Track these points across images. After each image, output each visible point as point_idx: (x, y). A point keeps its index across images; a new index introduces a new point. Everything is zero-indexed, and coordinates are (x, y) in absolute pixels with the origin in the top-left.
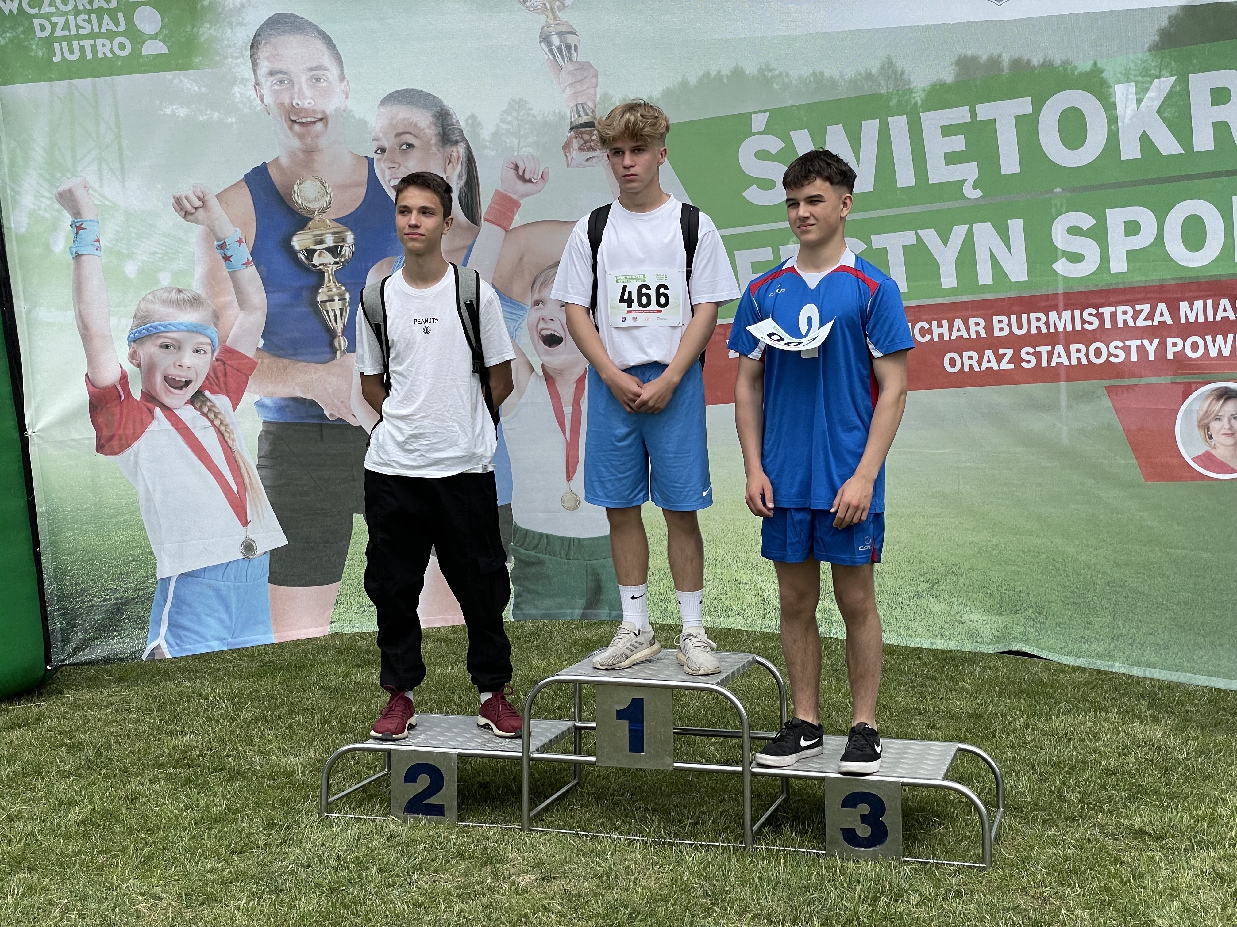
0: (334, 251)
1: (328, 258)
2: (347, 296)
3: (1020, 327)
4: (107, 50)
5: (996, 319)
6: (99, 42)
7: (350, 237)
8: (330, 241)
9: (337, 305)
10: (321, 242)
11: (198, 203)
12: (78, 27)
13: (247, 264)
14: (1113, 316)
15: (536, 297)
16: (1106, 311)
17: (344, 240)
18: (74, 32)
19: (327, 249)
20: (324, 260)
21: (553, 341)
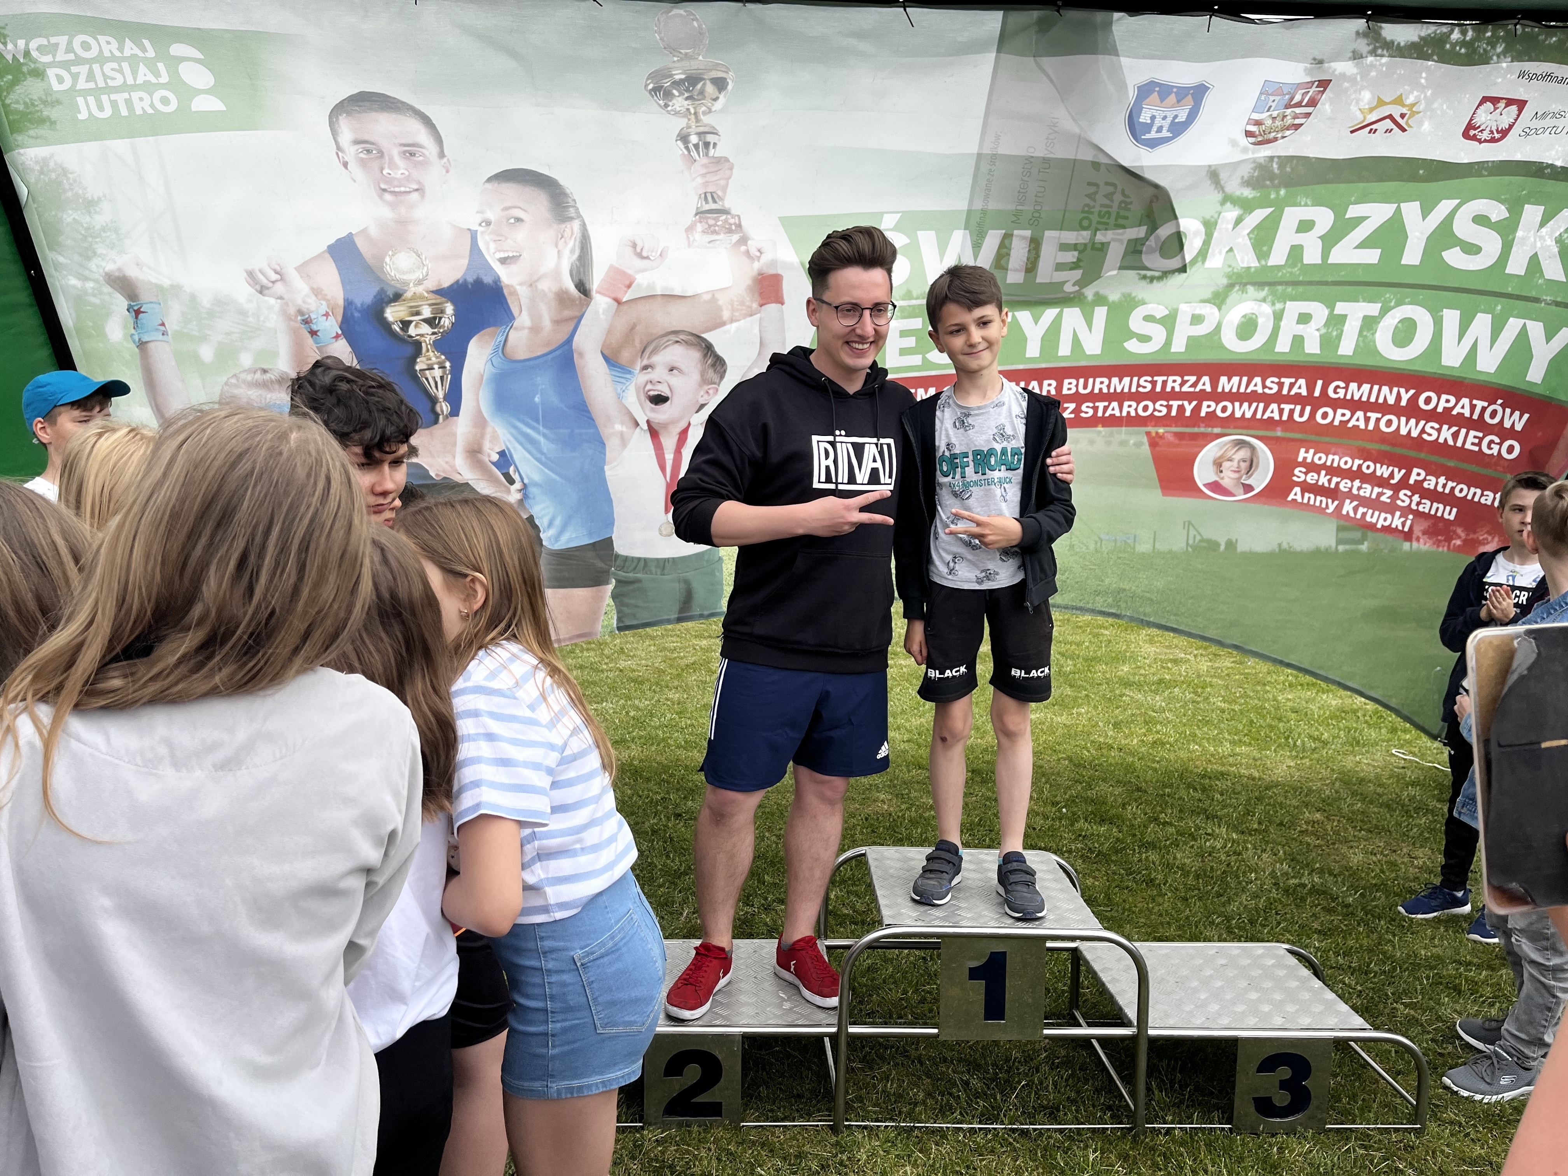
0: (430, 322)
3: (1085, 387)
4: (146, 104)
5: (1066, 381)
7: (449, 309)
8: (427, 313)
9: (437, 373)
10: (418, 313)
11: (274, 277)
12: (106, 77)
13: (337, 337)
14: (1165, 383)
15: (645, 362)
16: (1160, 379)
17: (443, 311)
18: (101, 84)
19: (425, 320)
20: (420, 331)
21: (659, 400)
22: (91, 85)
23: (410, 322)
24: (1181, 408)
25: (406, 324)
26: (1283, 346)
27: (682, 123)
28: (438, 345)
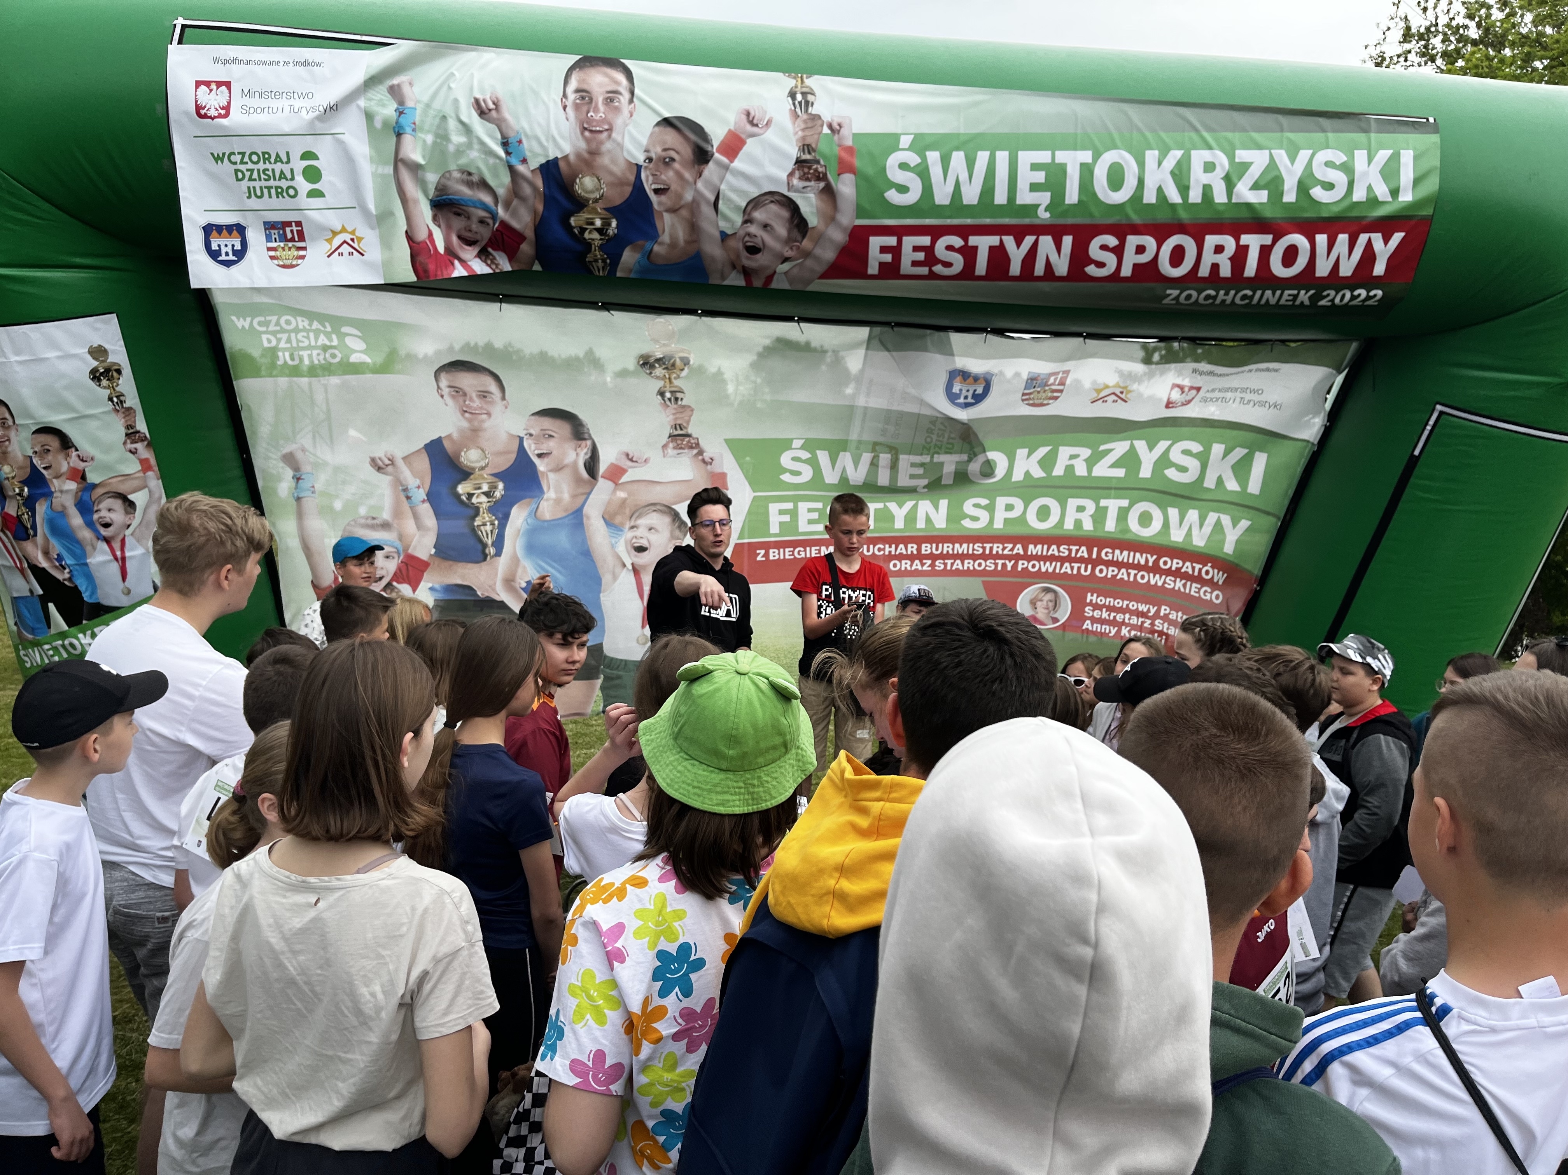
0: (487, 494)
1: (484, 499)
2: (496, 522)
3: (937, 549)
4: (321, 357)
5: (924, 546)
6: (315, 352)
7: (501, 486)
8: (485, 488)
9: (489, 528)
10: (479, 488)
11: (388, 462)
12: (298, 341)
13: (423, 501)
14: (991, 549)
15: (632, 524)
16: (988, 546)
17: (496, 487)
18: (295, 345)
19: (484, 493)
20: (480, 500)
21: (641, 549)
22: (289, 345)
23: (473, 494)
24: (1004, 565)
25: (470, 496)
26: (1069, 525)
27: (660, 384)
28: (490, 510)
